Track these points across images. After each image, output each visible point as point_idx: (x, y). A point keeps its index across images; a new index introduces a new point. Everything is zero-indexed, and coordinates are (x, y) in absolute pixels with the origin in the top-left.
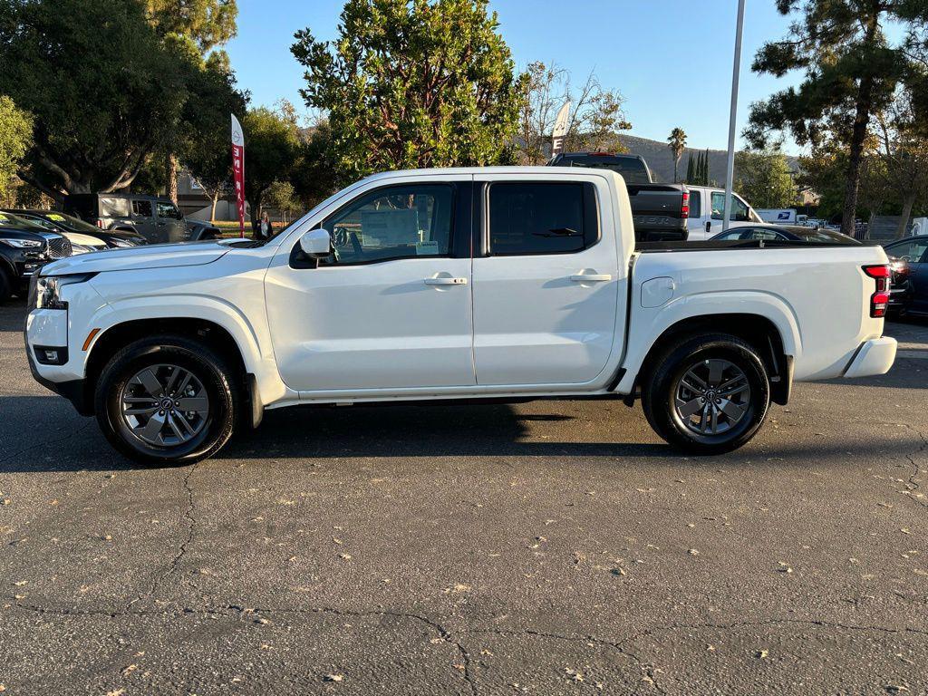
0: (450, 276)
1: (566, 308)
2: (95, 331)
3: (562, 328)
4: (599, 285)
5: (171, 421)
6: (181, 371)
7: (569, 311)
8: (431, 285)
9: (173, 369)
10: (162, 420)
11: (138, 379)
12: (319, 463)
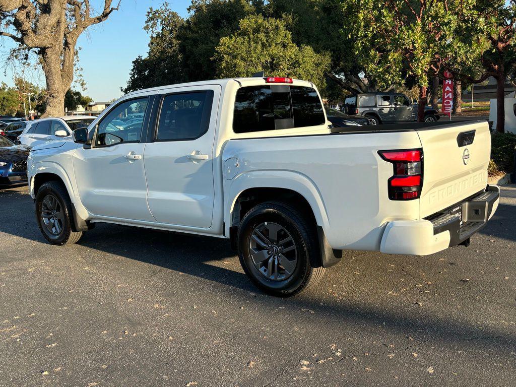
1: (187, 177)
3: (187, 190)
4: (202, 162)
7: (189, 179)
8: (127, 159)
10: (53, 222)
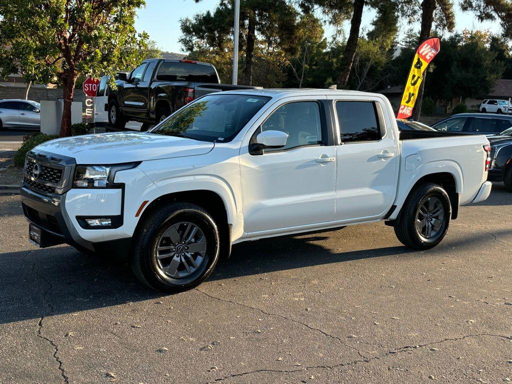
0: (327, 157)
1: (376, 173)
2: (145, 202)
3: (373, 185)
4: (389, 159)
5: (183, 260)
6: (192, 225)
8: (319, 162)
9: (188, 224)
10: (178, 259)
11: (166, 234)
12: (266, 276)
